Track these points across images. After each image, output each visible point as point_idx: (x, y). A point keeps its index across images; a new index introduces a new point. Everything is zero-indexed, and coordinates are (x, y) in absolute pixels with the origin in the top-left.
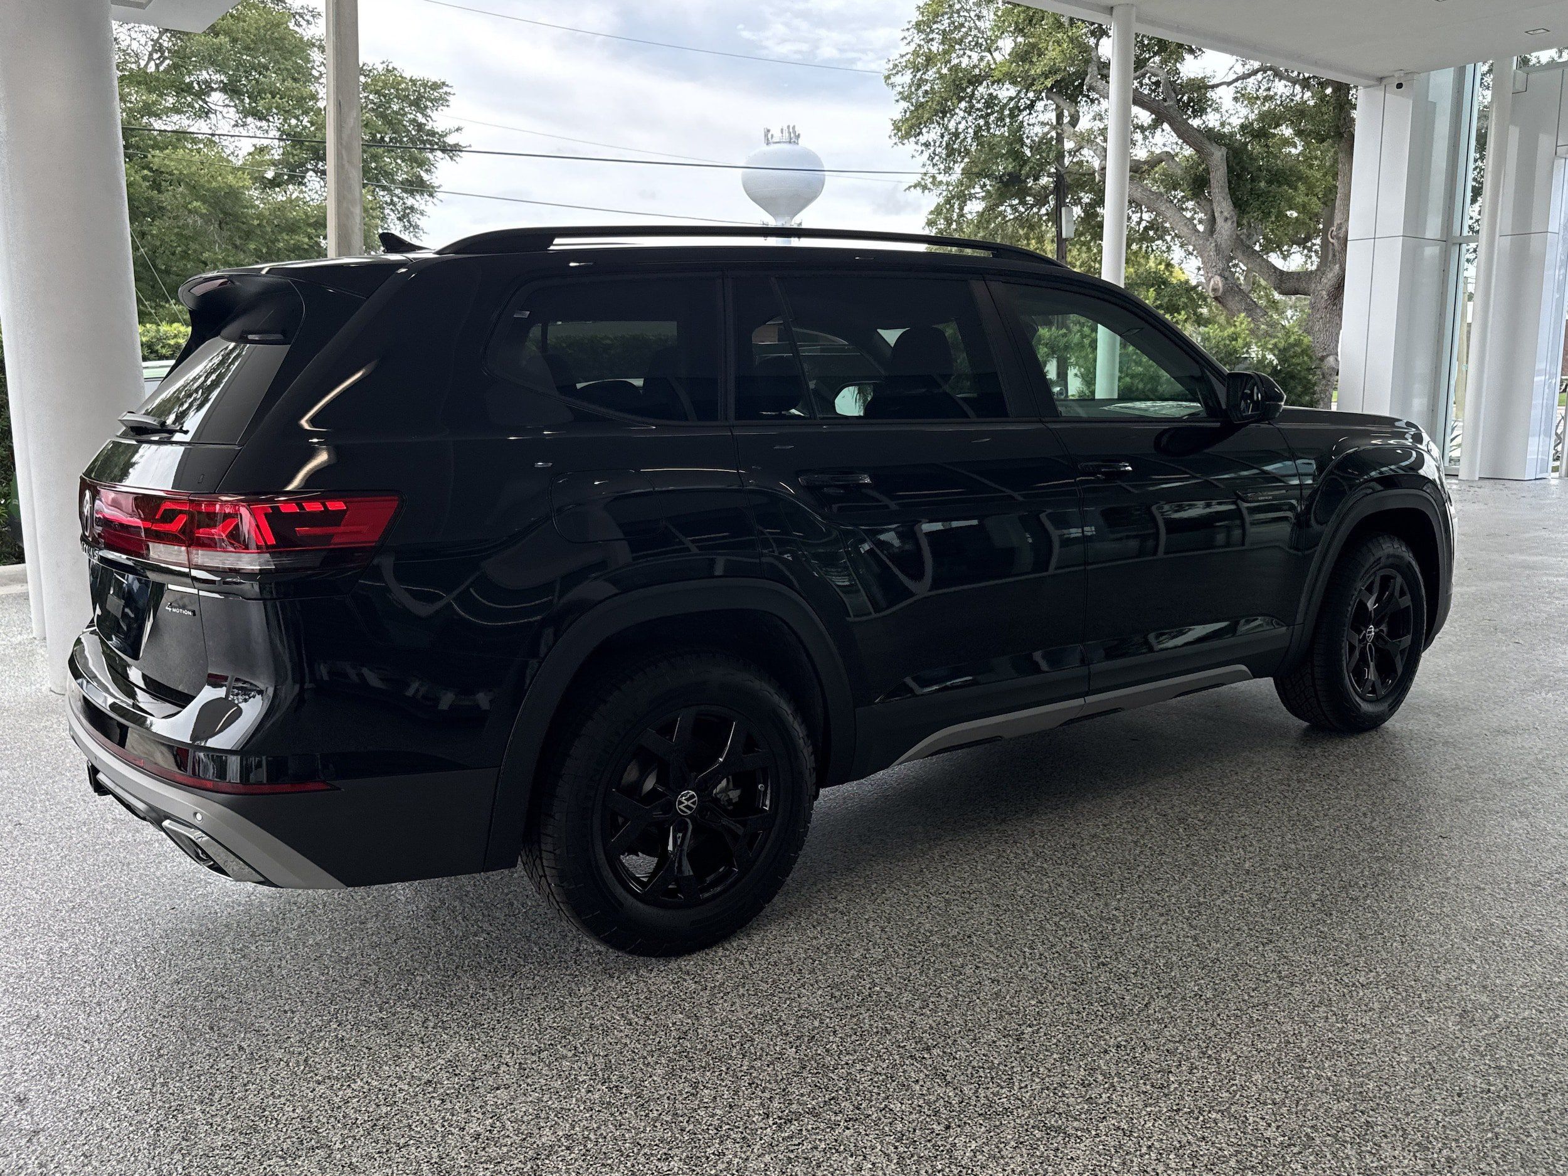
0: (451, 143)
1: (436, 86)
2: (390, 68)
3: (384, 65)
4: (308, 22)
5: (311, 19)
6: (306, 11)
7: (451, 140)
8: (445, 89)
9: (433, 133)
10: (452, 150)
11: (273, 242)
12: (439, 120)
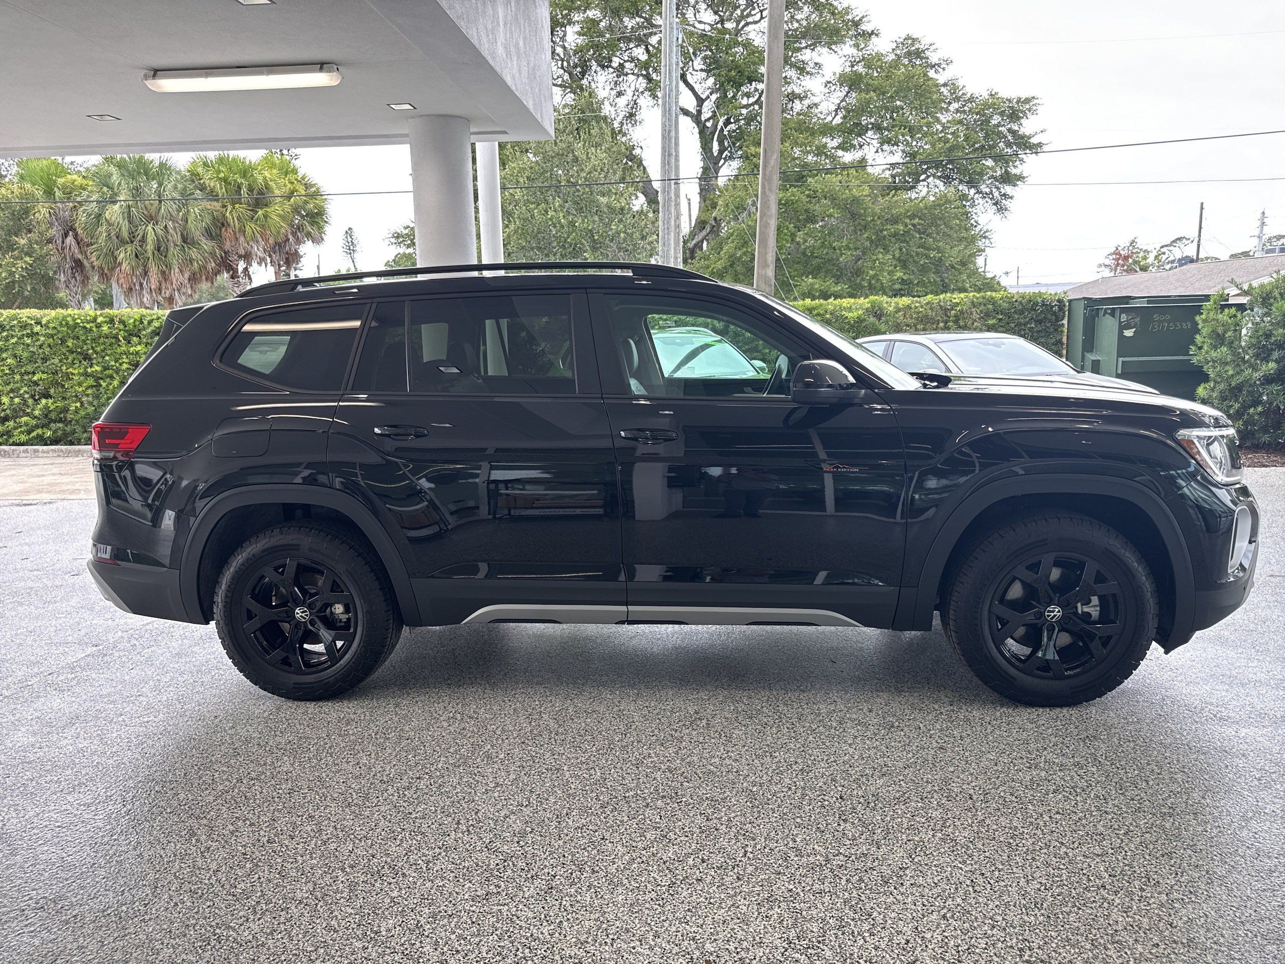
0: (1035, 143)
1: (1027, 101)
2: (993, 93)
3: (989, 92)
4: (944, 69)
5: (946, 66)
6: (942, 61)
7: (1034, 141)
8: (1035, 101)
9: (1023, 137)
10: (1036, 148)
11: (881, 231)
12: (1028, 127)
